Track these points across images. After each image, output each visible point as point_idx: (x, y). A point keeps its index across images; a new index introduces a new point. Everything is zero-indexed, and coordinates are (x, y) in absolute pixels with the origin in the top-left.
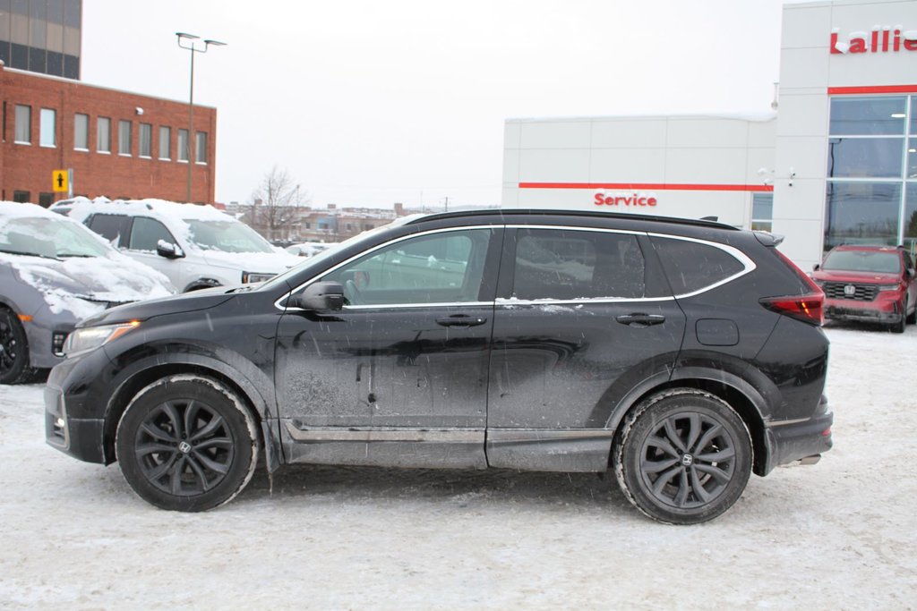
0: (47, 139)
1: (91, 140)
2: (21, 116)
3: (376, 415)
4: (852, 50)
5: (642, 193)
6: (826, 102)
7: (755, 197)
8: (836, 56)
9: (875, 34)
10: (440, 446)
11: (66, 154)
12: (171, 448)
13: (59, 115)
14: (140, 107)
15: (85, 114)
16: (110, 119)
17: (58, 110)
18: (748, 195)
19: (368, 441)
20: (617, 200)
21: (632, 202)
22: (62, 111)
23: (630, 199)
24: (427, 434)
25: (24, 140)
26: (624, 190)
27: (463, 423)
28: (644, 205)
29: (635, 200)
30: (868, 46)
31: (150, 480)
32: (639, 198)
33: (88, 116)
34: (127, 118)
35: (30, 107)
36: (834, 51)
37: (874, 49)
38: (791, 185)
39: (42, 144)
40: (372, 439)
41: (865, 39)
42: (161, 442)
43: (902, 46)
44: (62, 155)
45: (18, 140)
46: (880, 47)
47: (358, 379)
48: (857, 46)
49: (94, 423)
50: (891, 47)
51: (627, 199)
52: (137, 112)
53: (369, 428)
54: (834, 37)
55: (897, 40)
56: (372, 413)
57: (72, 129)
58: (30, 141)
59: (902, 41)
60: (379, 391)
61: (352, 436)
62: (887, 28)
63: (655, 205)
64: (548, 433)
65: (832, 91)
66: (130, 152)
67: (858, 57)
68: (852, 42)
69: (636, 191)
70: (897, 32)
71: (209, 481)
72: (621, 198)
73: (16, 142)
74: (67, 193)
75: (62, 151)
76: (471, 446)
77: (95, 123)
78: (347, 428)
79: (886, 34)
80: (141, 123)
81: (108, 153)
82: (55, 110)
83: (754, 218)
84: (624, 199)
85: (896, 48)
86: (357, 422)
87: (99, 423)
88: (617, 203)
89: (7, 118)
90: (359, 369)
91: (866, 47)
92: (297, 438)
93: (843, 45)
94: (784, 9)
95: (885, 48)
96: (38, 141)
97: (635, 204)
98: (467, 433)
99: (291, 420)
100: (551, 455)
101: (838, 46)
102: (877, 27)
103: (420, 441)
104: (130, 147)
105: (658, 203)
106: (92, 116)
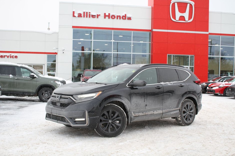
3: (147, 109)
4: (78, 16)
5: (13, 54)
6: (72, 30)
7: (48, 56)
8: (74, 18)
9: (84, 13)
10: (156, 114)
12: (107, 122)
18: (46, 55)
19: (145, 115)
20: (4, 56)
21: (9, 57)
23: (9, 56)
24: (154, 112)
26: (7, 53)
27: (159, 109)
28: (14, 58)
29: (10, 56)
30: (82, 15)
31: (103, 131)
32: (12, 56)
36: (74, 16)
37: (84, 17)
38: (63, 53)
41: (82, 13)
42: (104, 121)
43: (91, 16)
46: (85, 16)
47: (144, 101)
48: (80, 15)
49: (97, 118)
50: (88, 16)
51: (8, 56)
53: (145, 112)
54: (74, 12)
55: (90, 15)
56: (146, 109)
59: (91, 15)
60: (148, 104)
61: (143, 114)
62: (87, 11)
63: (17, 58)
64: (171, 110)
65: (73, 27)
67: (80, 18)
68: (78, 14)
69: (11, 54)
70: (90, 13)
71: (117, 128)
72: (6, 56)
76: (160, 114)
79: (87, 13)
83: (48, 62)
84: (7, 56)
85: (90, 17)
86: (143, 111)
87: (98, 117)
88: (4, 57)
90: (145, 99)
91: (82, 16)
92: (134, 116)
93: (76, 15)
94: (60, 3)
95: (87, 17)
97: (10, 58)
98: (160, 111)
99: (133, 112)
100: (172, 114)
101: (75, 15)
102: (84, 11)
103: (153, 114)
105: (18, 57)
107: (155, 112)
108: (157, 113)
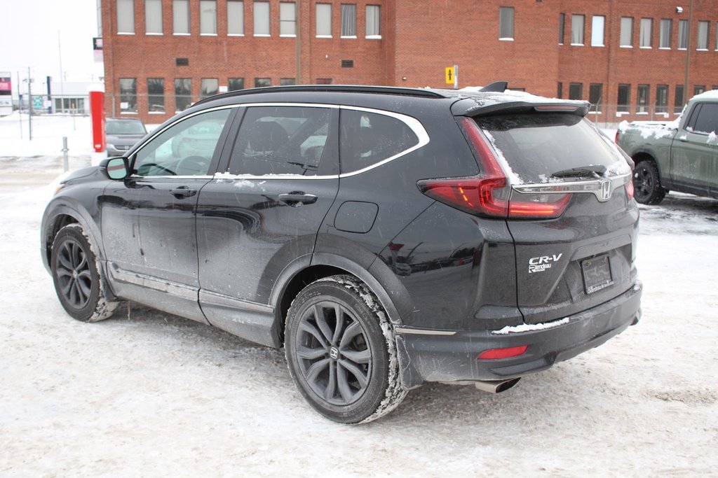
0: (597, 40)
1: (635, 38)
2: (577, 24)
3: (146, 266)
10: (176, 298)
11: (613, 51)
12: (70, 274)
13: (608, 19)
14: (679, 6)
15: (630, 17)
16: (652, 19)
17: (607, 16)
22: (610, 16)
24: (169, 287)
25: (579, 43)
31: (63, 294)
33: (633, 18)
34: (668, 17)
35: (584, 15)
39: (594, 44)
40: (145, 285)
44: (609, 52)
45: (574, 43)
47: (134, 236)
52: (677, 10)
53: (143, 276)
56: (144, 264)
57: (619, 29)
58: (583, 43)
60: (144, 247)
61: (137, 281)
66: (670, 46)
71: (84, 301)
73: (572, 44)
74: (453, 85)
75: (609, 49)
76: (192, 303)
77: (639, 23)
78: (135, 274)
80: (681, 20)
81: (650, 48)
82: (605, 16)
86: (139, 270)
89: (565, 26)
90: (133, 228)
92: (115, 277)
96: (590, 42)
98: (189, 291)
99: (111, 263)
103: (167, 292)
104: (671, 40)
106: (636, 18)
107: (173, 290)
108: (177, 294)
